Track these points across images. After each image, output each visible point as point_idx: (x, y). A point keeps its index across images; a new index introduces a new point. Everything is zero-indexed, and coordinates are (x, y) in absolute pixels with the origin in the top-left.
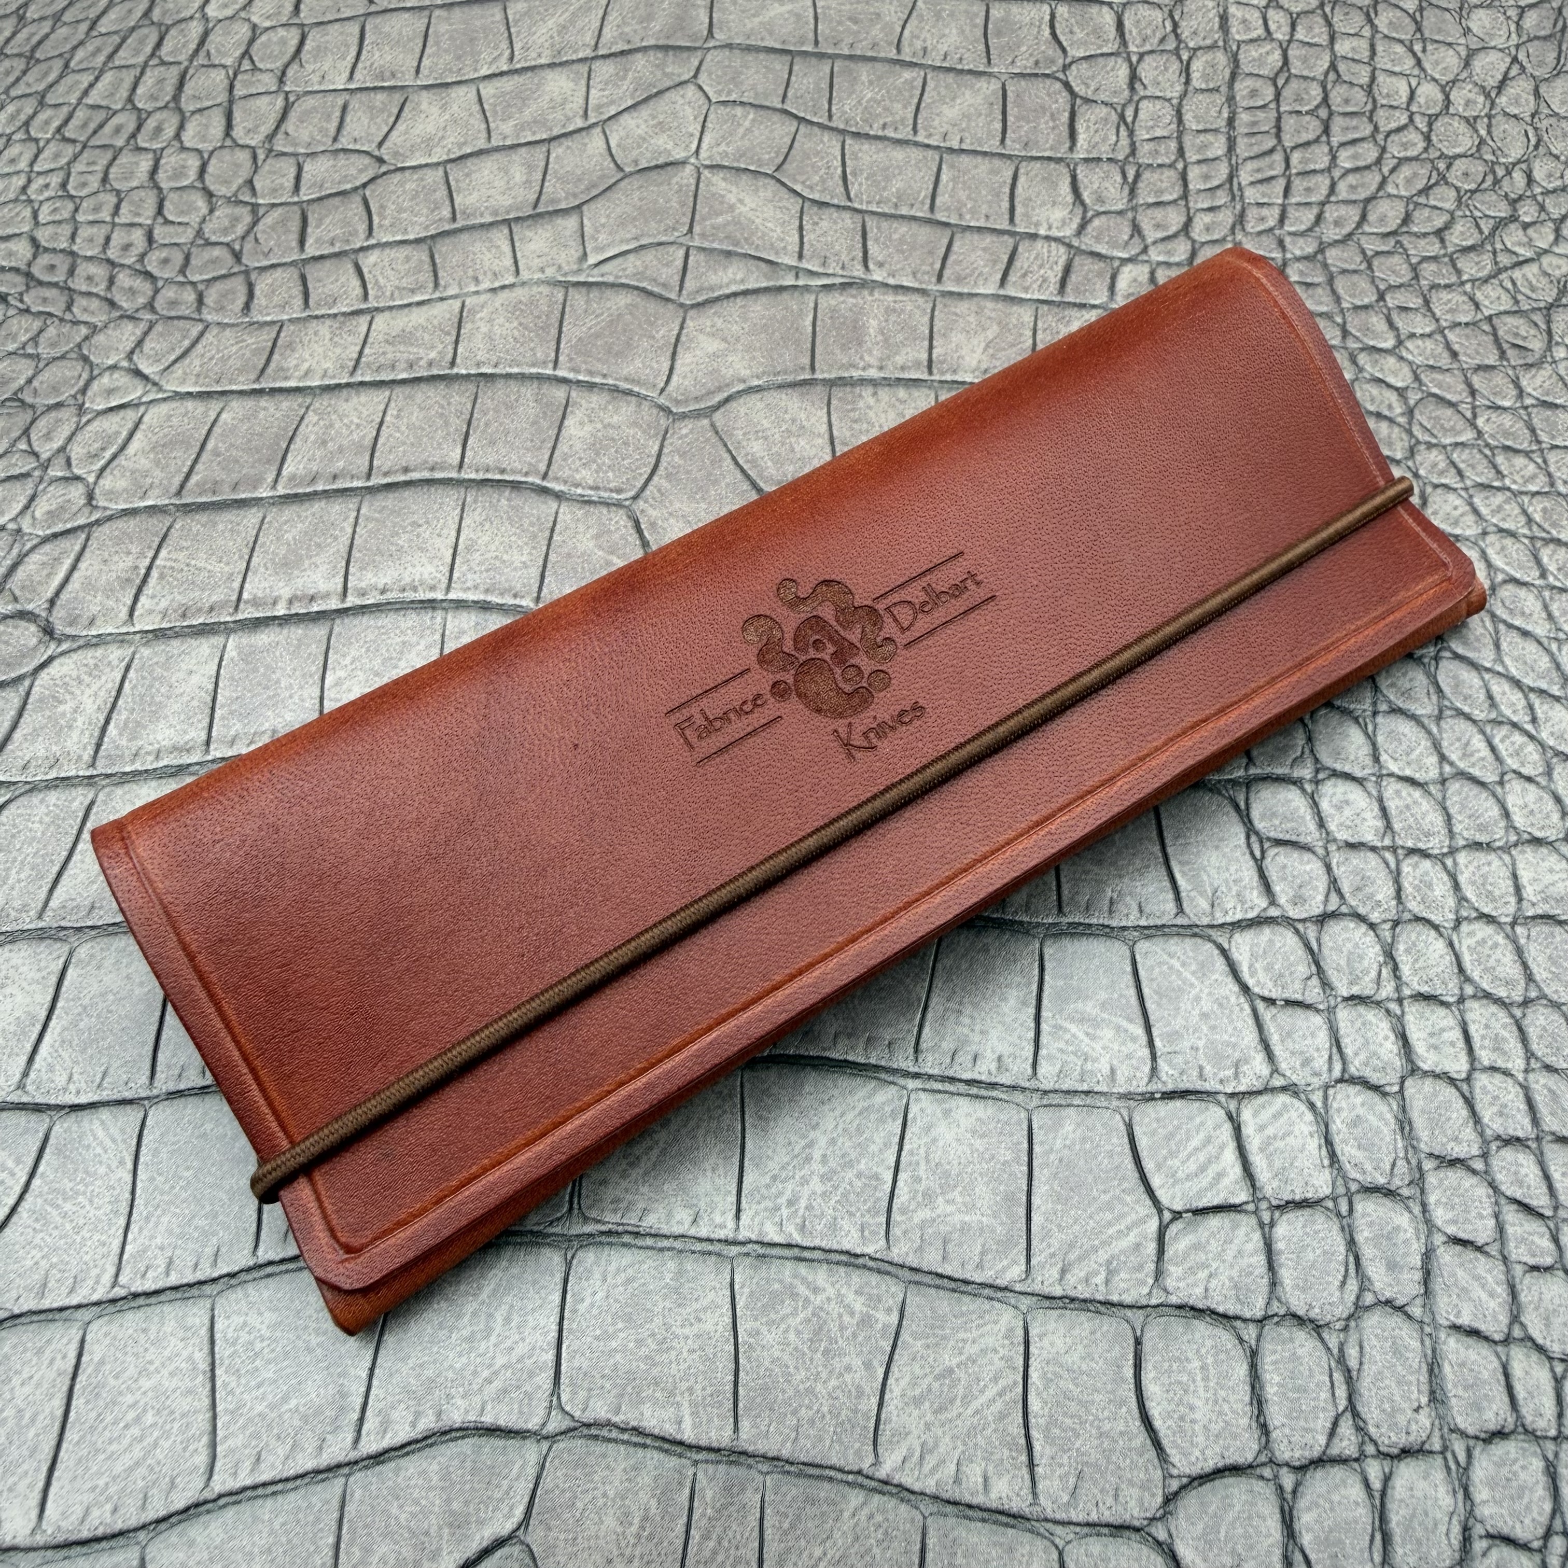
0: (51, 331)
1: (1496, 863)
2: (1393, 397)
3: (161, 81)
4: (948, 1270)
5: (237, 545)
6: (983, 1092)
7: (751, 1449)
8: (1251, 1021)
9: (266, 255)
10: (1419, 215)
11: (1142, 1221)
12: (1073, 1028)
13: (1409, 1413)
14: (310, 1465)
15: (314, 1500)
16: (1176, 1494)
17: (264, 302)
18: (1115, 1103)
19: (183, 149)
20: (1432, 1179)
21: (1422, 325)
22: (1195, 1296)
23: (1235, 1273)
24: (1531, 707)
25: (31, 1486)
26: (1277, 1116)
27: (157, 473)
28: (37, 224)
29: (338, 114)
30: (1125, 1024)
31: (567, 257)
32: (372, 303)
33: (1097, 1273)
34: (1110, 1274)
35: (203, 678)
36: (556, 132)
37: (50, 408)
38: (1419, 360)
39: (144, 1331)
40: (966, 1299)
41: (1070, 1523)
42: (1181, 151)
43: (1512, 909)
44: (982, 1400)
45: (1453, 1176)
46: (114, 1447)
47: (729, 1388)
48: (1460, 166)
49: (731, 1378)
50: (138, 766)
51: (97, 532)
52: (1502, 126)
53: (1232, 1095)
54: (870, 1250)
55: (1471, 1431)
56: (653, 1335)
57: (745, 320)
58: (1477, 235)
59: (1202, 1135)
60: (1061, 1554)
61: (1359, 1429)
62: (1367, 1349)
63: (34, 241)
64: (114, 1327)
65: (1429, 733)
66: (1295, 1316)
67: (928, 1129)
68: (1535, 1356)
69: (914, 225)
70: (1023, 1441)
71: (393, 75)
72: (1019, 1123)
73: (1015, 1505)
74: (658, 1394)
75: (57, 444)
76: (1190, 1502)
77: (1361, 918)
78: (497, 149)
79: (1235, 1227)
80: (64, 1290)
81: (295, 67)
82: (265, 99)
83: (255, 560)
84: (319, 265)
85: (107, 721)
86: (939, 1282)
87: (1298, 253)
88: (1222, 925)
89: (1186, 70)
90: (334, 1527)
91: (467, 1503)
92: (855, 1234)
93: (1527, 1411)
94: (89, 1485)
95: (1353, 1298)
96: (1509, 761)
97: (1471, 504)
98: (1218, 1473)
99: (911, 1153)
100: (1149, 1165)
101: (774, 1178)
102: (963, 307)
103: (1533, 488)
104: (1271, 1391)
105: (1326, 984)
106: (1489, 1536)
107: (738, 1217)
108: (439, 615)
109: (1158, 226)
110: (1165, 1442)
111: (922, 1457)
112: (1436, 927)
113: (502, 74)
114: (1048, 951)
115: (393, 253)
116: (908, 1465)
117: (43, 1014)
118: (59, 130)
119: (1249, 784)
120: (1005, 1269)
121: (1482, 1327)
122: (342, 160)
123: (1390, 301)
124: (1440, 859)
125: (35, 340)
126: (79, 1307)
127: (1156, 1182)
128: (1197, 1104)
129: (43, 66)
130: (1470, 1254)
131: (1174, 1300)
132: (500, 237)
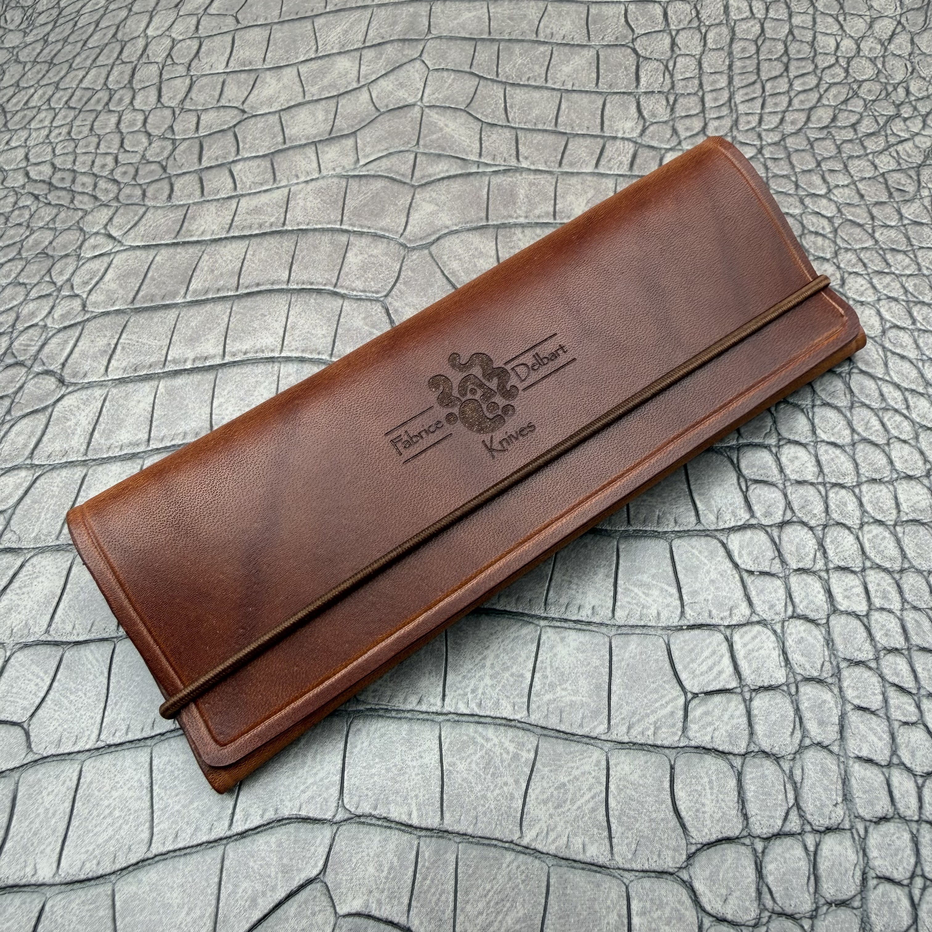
0: (63, 215)
1: (885, 490)
2: (825, 222)
3: (122, 73)
4: (563, 728)
5: (164, 330)
6: (584, 627)
7: (450, 829)
8: (739, 584)
9: (180, 167)
10: (841, 116)
11: (675, 699)
12: (636, 590)
13: (831, 808)
14: (205, 839)
15: (207, 858)
16: (694, 853)
17: (179, 194)
18: (660, 632)
19: (135, 110)
20: (845, 673)
21: (843, 180)
22: (705, 741)
23: (729, 728)
24: (906, 400)
25: (53, 850)
26: (754, 638)
27: (121, 292)
28: (55, 155)
29: (219, 86)
30: (666, 587)
31: (348, 162)
32: (239, 192)
33: (648, 729)
34: (657, 729)
35: (146, 404)
36: (342, 91)
37: (62, 257)
38: (840, 201)
39: (114, 765)
40: (573, 744)
41: (632, 870)
42: (701, 85)
43: (894, 517)
44: (583, 800)
45: (858, 671)
46: (98, 829)
47: (438, 795)
48: (866, 86)
49: (439, 789)
50: (110, 454)
51: (89, 325)
52: (891, 62)
53: (728, 626)
54: (518, 717)
55: (867, 817)
56: (395, 766)
57: (449, 193)
58: (876, 126)
59: (710, 650)
60: (627, 888)
61: (801, 816)
62: (806, 770)
63: (53, 165)
64: (98, 764)
65: (845, 416)
66: (764, 752)
67: (552, 647)
68: (905, 774)
69: (546, 135)
70: (605, 824)
71: (250, 63)
72: (604, 644)
73: (601, 860)
74: (399, 799)
75: (65, 278)
76: (702, 858)
77: (804, 524)
78: (309, 102)
79: (729, 702)
80: (71, 743)
81: (196, 61)
82: (179, 80)
83: (174, 338)
84: (209, 172)
85: (94, 430)
86: (557, 734)
87: (770, 141)
88: (723, 530)
89: (704, 38)
90: (218, 872)
91: (291, 859)
92: (510, 708)
93: (901, 806)
94: (83, 850)
95: (798, 742)
96: (893, 431)
97: (871, 283)
98: (719, 842)
99: (542, 662)
100: (679, 667)
101: (464, 677)
102: (574, 180)
103: (908, 272)
104: (749, 795)
105: (783, 562)
106: (878, 877)
107: (443, 699)
108: (276, 365)
109: (687, 129)
110: (688, 824)
111: (547, 833)
112: (849, 528)
113: (311, 59)
114: (622, 547)
115: (251, 163)
116: (540, 838)
117: (59, 592)
118: (66, 102)
119: (739, 448)
120: (595, 727)
121: (874, 758)
122: (222, 112)
123: (825, 166)
124: (851, 489)
125: (53, 220)
126: (79, 752)
127: (683, 676)
128: (707, 632)
129: (57, 68)
130: (868, 716)
131: (693, 743)
132: (310, 152)
